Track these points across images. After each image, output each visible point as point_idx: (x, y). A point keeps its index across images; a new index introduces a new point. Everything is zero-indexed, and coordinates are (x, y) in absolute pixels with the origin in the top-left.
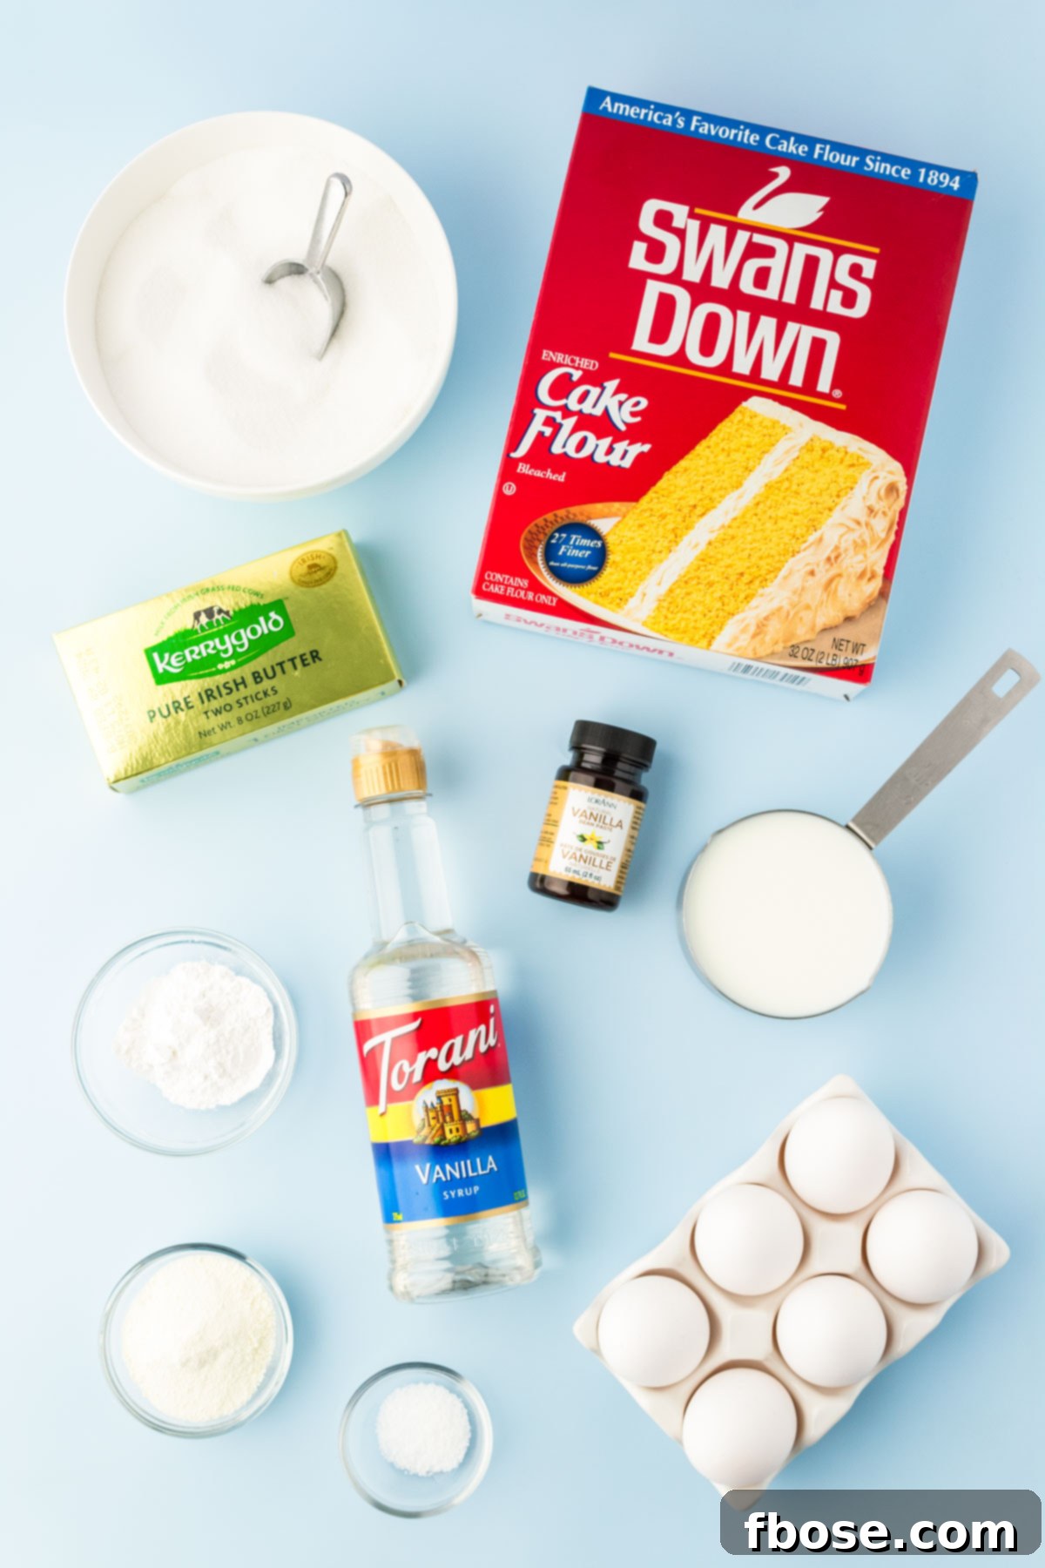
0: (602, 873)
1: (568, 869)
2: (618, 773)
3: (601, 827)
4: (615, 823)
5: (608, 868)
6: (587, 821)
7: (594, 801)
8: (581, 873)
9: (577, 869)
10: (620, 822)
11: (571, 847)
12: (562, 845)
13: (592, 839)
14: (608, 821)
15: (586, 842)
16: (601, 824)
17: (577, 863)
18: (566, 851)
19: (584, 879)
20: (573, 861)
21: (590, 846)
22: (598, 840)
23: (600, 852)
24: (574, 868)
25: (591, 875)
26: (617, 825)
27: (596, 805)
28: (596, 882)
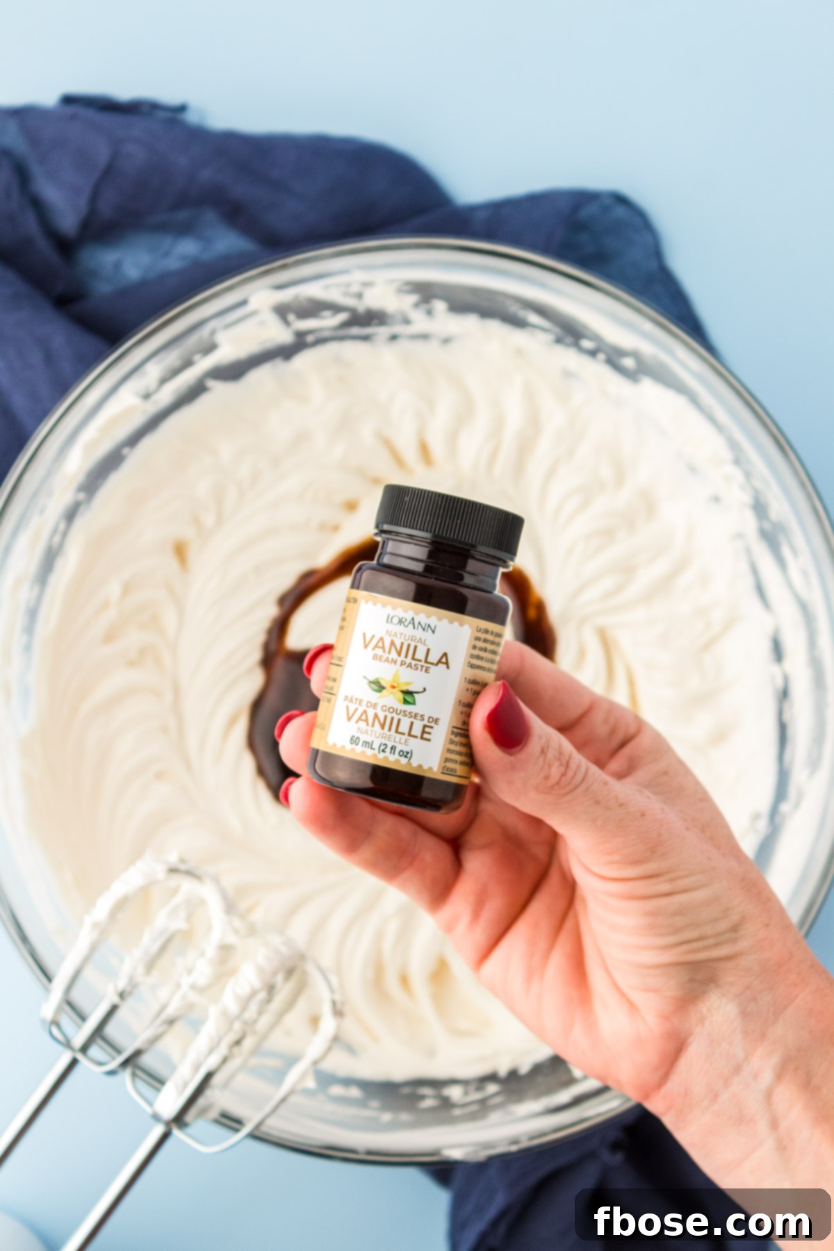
0: (414, 745)
1: (354, 740)
2: (468, 580)
3: (410, 665)
4: (433, 658)
5: (424, 735)
6: (386, 655)
7: (396, 620)
8: (376, 746)
9: (369, 739)
10: (445, 655)
11: (361, 702)
12: (346, 698)
13: (393, 687)
14: (420, 655)
15: (384, 692)
16: (409, 660)
17: (370, 728)
18: (352, 707)
19: (382, 755)
20: (362, 724)
21: (392, 699)
22: (404, 688)
23: (408, 708)
24: (363, 738)
25: (393, 748)
26: (440, 662)
27: (401, 629)
28: (404, 761)
